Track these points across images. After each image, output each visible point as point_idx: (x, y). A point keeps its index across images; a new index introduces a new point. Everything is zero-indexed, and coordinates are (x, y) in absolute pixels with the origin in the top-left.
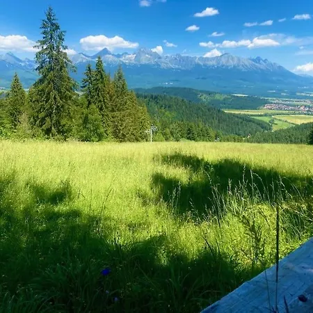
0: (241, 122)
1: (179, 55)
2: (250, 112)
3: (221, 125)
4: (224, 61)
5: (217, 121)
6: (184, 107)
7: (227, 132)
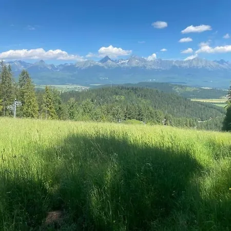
0: (204, 108)
1: (160, 60)
2: (214, 101)
3: (187, 110)
4: (194, 63)
5: (184, 107)
6: (157, 97)
7: (192, 116)
